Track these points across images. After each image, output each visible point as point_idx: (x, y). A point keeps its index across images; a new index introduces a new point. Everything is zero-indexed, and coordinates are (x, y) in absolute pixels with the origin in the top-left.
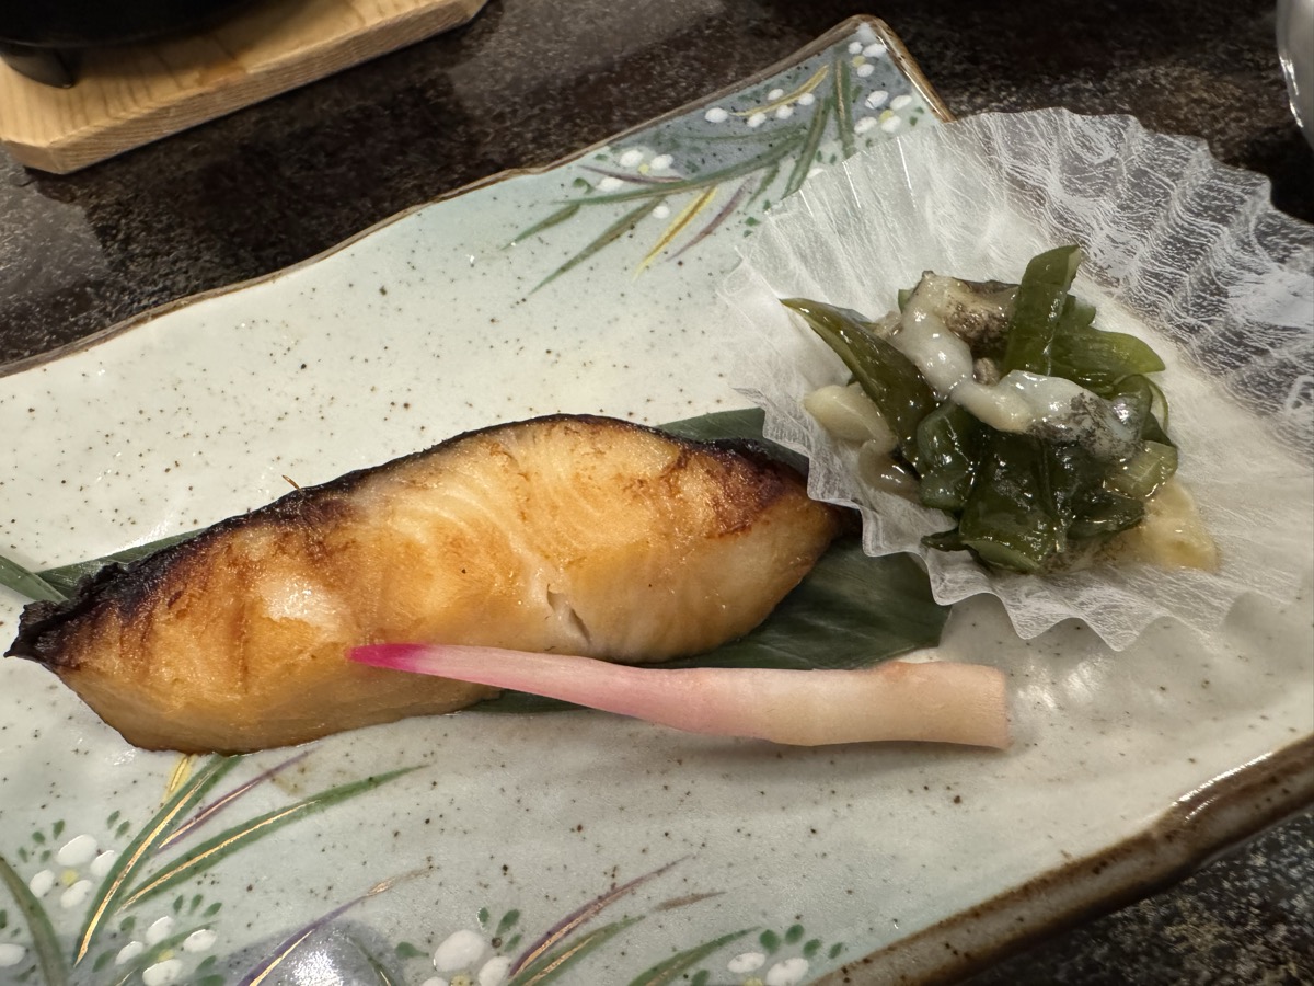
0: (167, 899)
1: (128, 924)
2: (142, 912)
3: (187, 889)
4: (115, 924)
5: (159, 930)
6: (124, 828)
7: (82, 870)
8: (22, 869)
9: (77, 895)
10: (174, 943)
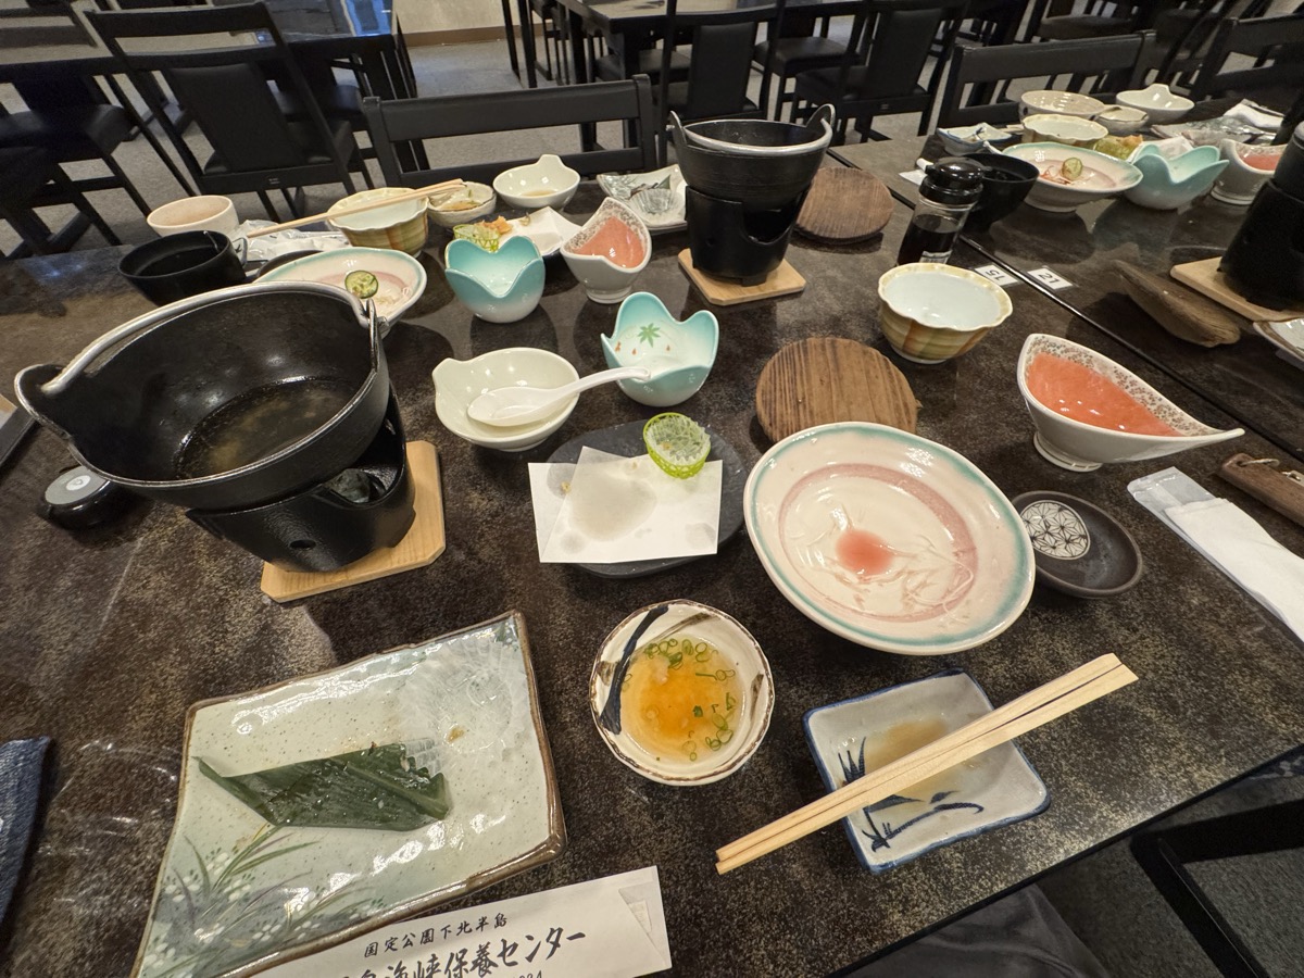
0: (242, 874)
1: (229, 881)
2: (234, 878)
3: (248, 872)
4: (226, 881)
5: (237, 884)
6: (236, 852)
7: (222, 864)
8: (206, 862)
9: (219, 871)
10: (240, 888)
